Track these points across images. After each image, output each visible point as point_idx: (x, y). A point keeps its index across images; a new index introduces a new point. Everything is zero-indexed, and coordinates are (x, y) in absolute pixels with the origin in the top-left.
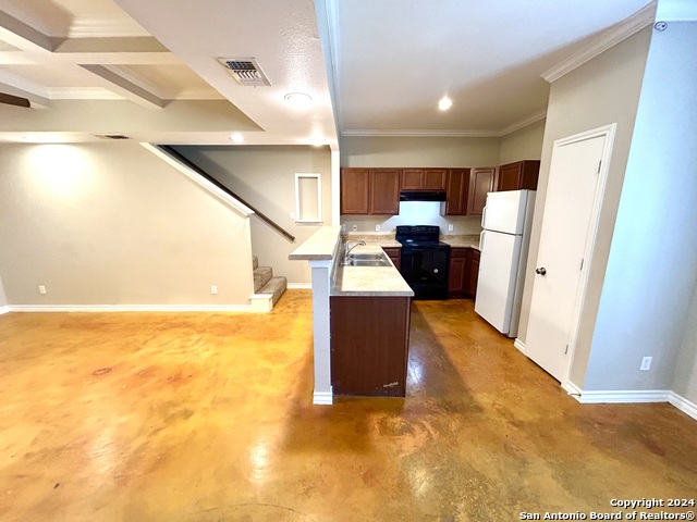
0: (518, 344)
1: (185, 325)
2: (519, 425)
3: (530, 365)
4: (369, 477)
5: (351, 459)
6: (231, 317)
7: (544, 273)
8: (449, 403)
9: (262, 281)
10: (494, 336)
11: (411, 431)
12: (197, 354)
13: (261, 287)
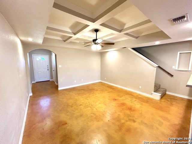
1: (131, 95)
6: (145, 97)
9: (157, 89)
12: (135, 105)
13: (156, 90)
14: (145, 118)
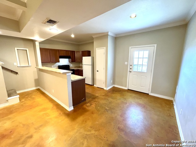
0: (95, 86)
2: (103, 96)
3: (98, 88)
4: (92, 113)
5: (87, 113)
7: (98, 71)
8: (93, 98)
10: (90, 86)
11: (92, 104)
14: (33, 124)
